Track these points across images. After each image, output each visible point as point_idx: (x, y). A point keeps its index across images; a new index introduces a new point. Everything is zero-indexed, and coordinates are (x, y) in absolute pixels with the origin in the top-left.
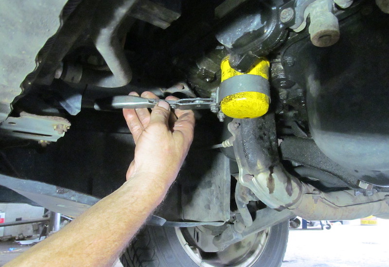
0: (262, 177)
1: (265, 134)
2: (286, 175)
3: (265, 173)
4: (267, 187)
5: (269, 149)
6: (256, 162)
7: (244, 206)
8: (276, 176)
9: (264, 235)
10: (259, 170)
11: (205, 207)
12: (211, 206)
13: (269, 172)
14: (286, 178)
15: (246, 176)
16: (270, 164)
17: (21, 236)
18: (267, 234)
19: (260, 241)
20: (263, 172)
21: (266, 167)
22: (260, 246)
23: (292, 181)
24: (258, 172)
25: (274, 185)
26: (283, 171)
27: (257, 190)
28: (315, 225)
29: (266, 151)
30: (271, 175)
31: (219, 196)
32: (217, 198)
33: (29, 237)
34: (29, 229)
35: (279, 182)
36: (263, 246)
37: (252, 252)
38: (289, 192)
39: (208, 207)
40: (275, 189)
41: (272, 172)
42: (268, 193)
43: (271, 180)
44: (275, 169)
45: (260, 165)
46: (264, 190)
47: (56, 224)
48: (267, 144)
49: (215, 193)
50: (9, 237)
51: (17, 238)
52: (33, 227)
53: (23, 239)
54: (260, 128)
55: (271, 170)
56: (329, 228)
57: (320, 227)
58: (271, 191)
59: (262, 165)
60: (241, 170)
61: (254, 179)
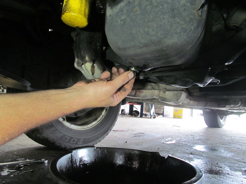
0: (88, 65)
1: (93, 42)
2: (103, 66)
3: (90, 63)
4: (91, 71)
5: (94, 50)
6: (86, 56)
8: (96, 65)
10: (87, 61)
13: (92, 63)
14: (102, 68)
15: (78, 63)
16: (94, 58)
18: (106, 110)
20: (88, 62)
21: (91, 60)
22: (101, 116)
24: (86, 62)
25: (95, 70)
26: (102, 64)
27: (85, 72)
28: (148, 116)
29: (92, 51)
30: (93, 65)
35: (98, 69)
36: (103, 116)
37: (96, 119)
40: (95, 73)
41: (94, 63)
42: (91, 75)
43: (93, 67)
44: (96, 62)
45: (87, 58)
46: (89, 73)
48: (94, 47)
55: (94, 62)
56: (154, 118)
57: (150, 117)
58: (93, 74)
59: (89, 58)
60: (76, 60)
61: (83, 66)
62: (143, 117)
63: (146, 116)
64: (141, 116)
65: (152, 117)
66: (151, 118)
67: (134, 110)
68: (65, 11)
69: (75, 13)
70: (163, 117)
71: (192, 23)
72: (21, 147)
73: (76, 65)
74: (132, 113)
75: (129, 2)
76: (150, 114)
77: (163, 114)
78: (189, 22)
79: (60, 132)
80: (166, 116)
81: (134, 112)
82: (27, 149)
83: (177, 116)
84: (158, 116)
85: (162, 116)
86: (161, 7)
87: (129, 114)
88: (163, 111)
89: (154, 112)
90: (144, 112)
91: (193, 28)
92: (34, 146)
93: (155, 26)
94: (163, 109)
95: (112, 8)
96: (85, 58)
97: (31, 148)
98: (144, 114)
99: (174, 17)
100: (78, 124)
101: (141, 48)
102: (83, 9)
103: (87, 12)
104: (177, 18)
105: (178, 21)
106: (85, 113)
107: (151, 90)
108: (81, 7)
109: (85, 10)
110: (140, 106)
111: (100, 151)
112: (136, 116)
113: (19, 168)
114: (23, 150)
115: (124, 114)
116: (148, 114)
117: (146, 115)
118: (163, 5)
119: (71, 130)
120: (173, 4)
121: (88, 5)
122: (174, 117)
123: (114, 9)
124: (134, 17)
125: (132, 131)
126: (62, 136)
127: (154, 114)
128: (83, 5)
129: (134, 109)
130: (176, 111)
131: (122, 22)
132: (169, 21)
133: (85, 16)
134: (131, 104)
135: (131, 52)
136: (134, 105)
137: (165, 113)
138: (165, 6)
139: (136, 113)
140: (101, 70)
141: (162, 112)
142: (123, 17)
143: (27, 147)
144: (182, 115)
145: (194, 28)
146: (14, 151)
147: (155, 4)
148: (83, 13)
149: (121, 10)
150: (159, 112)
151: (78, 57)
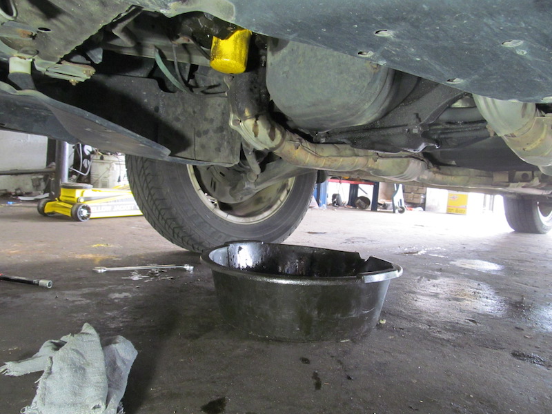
0: (250, 123)
2: (270, 123)
3: (251, 120)
4: (253, 131)
5: (257, 100)
6: (245, 110)
7: (250, 153)
8: (260, 123)
9: (285, 192)
10: (247, 117)
11: (216, 149)
12: (222, 149)
13: (255, 119)
14: (270, 126)
15: (235, 122)
16: (257, 112)
17: (19, 192)
18: (288, 191)
19: (279, 198)
20: (249, 118)
21: (253, 115)
22: (279, 202)
23: (276, 129)
24: (245, 118)
25: (258, 130)
26: (268, 120)
27: (244, 133)
28: (388, 207)
29: (254, 101)
30: (256, 122)
31: (231, 141)
32: (228, 142)
33: (28, 194)
34: (27, 184)
35: (262, 128)
36: (282, 202)
37: (270, 207)
38: (272, 137)
39: (218, 150)
40: (259, 133)
41: (257, 119)
42: (254, 136)
43: (256, 125)
44: (260, 118)
45: (247, 113)
46: (250, 134)
47: (64, 176)
48: (257, 96)
49: (226, 137)
50: (4, 192)
51: (13, 194)
52: (33, 182)
53: (21, 195)
54: (252, 82)
55: (257, 117)
56: (402, 211)
57: (392, 210)
58: (256, 135)
59: (249, 112)
60: (232, 116)
61: (241, 124)
62: (378, 210)
63: (386, 209)
64: (374, 209)
65: (397, 211)
66: (394, 212)
67: (359, 196)
68: (214, 56)
69: (227, 58)
70: (424, 210)
71: (363, 79)
72: (149, 251)
73: (231, 124)
74: (356, 202)
75: (293, 50)
76: (393, 204)
77: (423, 205)
78: (360, 77)
79: (211, 226)
80: (432, 209)
81: (359, 200)
82: (159, 253)
83: (455, 209)
84: (413, 209)
85: (421, 209)
86: (325, 61)
87: (348, 204)
88: (425, 199)
89: (401, 200)
90: (381, 200)
91: (366, 84)
92: (168, 250)
93: (320, 83)
94: (425, 194)
95: (273, 54)
96: (244, 112)
97: (165, 253)
98: (381, 204)
99: (341, 73)
100: (240, 214)
101: (309, 107)
102: (238, 52)
103: (243, 55)
104: (345, 74)
105: (346, 77)
106: (250, 196)
107: (351, 156)
108: (235, 49)
109: (240, 52)
110: (373, 186)
111: (268, 249)
112: (362, 208)
113: (153, 274)
114: (154, 254)
115: (338, 204)
116: (389, 205)
117: (385, 206)
118: (328, 59)
119: (228, 223)
120: (339, 57)
121: (244, 45)
122: (449, 212)
123: (276, 55)
124: (297, 70)
125: (345, 233)
126: (214, 232)
127: (401, 204)
128: (237, 46)
129: (360, 194)
130: (454, 198)
131: (285, 75)
132: (335, 78)
133: (241, 61)
134: (353, 182)
135: (298, 111)
136: (360, 185)
137: (428, 203)
138: (331, 60)
139: (362, 203)
140: (267, 129)
141: (422, 201)
142: (286, 69)
143: (159, 251)
144: (466, 207)
145: (368, 84)
146: (142, 256)
147: (319, 57)
148: (238, 57)
149: (284, 59)
150: (416, 201)
151: (234, 113)
